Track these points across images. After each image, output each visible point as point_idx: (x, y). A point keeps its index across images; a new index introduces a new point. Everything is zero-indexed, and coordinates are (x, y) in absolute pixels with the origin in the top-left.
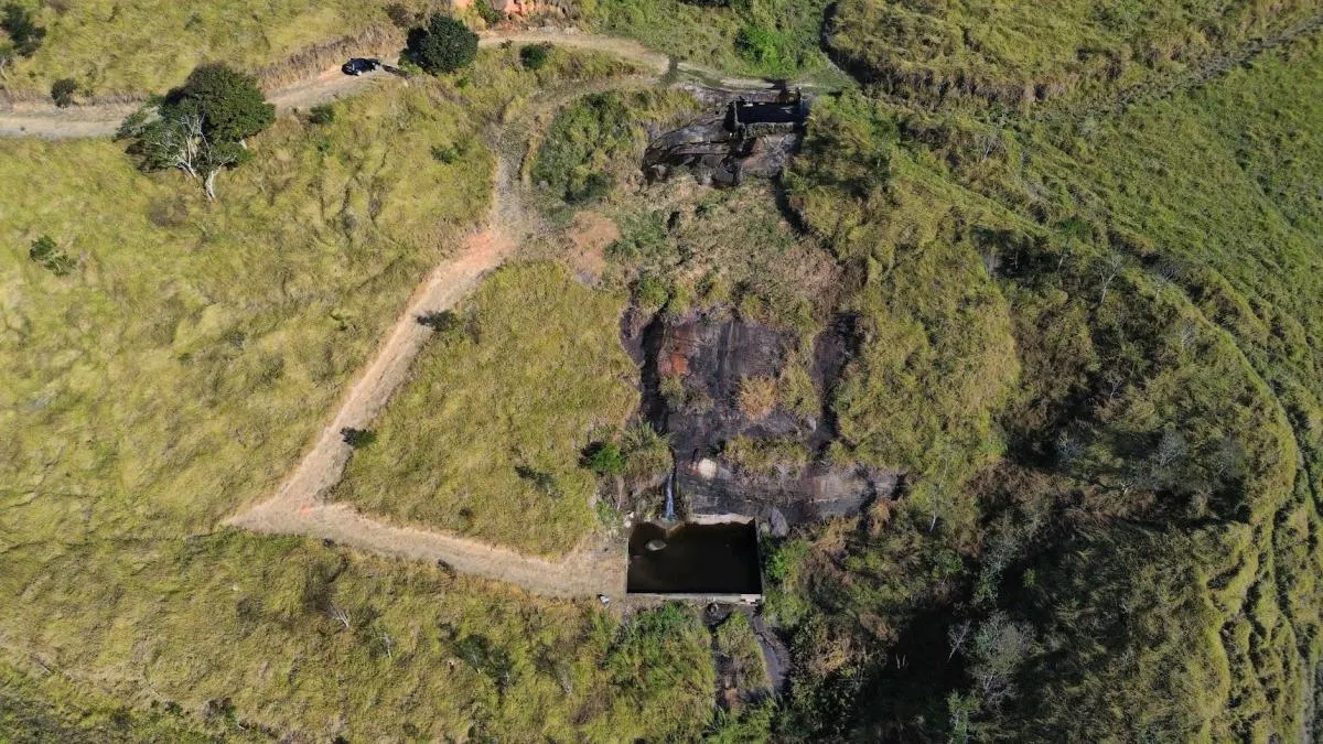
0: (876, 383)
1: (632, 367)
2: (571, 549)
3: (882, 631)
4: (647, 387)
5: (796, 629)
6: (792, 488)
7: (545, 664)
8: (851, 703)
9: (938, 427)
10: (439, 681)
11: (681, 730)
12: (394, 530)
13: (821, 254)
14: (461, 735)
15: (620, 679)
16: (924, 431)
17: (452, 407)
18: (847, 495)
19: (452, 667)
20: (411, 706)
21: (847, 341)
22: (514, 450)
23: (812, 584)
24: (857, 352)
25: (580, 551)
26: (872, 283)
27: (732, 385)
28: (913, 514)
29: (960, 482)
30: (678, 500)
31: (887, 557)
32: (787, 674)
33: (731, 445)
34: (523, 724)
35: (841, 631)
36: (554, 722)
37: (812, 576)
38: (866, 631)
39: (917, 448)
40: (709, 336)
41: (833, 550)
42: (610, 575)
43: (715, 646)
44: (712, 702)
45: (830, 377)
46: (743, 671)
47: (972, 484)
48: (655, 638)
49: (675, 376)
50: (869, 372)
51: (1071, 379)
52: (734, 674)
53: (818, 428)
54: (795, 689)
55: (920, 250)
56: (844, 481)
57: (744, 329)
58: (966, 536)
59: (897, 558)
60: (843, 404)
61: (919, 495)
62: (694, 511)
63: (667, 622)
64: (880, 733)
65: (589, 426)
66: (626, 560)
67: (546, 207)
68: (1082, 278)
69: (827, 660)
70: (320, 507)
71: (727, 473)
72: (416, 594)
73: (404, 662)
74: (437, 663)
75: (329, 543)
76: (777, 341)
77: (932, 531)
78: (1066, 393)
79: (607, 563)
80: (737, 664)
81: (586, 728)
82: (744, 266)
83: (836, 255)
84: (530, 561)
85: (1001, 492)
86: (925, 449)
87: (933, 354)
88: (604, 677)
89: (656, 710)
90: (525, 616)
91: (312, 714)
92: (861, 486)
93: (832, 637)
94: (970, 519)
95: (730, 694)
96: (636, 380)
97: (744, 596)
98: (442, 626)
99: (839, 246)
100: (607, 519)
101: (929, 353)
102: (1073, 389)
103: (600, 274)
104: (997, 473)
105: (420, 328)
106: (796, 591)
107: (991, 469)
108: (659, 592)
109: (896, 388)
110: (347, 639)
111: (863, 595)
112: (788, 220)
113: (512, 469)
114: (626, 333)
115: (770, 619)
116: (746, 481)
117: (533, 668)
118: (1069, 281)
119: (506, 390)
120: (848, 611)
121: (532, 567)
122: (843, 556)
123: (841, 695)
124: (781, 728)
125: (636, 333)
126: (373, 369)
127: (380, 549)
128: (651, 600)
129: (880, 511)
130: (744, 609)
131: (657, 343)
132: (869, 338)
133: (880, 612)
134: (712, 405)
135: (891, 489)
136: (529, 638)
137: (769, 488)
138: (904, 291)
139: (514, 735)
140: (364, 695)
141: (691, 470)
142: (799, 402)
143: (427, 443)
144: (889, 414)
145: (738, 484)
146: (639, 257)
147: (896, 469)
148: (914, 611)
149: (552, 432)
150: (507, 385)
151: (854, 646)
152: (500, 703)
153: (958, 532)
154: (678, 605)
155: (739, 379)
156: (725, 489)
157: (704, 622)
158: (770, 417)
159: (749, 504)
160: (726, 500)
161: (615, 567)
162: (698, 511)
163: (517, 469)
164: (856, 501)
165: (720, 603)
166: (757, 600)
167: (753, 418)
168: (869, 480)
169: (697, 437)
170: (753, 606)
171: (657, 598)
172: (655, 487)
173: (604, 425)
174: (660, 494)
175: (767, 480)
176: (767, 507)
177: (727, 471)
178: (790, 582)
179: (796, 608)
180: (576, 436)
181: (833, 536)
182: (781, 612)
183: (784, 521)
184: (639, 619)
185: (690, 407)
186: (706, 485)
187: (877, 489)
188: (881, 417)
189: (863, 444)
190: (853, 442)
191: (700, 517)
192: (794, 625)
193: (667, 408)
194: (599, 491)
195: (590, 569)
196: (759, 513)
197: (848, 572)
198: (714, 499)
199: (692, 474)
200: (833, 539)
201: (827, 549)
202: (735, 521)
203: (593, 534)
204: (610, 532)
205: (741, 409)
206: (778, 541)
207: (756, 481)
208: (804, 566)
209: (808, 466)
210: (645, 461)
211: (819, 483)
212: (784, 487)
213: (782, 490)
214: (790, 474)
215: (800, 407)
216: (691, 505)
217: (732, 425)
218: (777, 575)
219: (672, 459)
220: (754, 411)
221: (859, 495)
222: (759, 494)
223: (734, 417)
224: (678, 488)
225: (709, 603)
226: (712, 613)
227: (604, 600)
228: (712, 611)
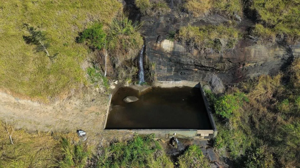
4: (127, 4)
6: (229, 55)
18: (271, 58)
23: (252, 123)
25: (69, 98)
30: (147, 69)
33: (184, 30)
35: (286, 161)
37: (251, 117)
41: (263, 99)
42: (92, 117)
53: (242, 20)
56: (269, 49)
60: (259, 4)
62: (159, 79)
63: (135, 152)
65: (86, 20)
66: (107, 107)
71: (181, 48)
79: (93, 108)
84: (22, 102)
92: (281, 52)
97: (199, 132)
100: (96, 79)
106: (240, 127)
108: (130, 129)
115: (222, 151)
116: (195, 52)
121: (24, 107)
122: (272, 102)
130: (199, 143)
137: (212, 56)
141: (156, 47)
142: (228, 5)
145: (189, 54)
154: (145, 139)
156: (180, 60)
157: (167, 153)
158: (208, 15)
159: (196, 72)
160: (180, 70)
161: (98, 111)
162: (161, 79)
163: (24, 37)
164: (278, 63)
165: (180, 137)
166: (210, 134)
167: (198, 16)
168: (287, 47)
169: (160, 28)
170: (206, 140)
171: (129, 133)
172: (131, 59)
173: (97, 20)
174: (135, 66)
175: (211, 50)
176: (209, 73)
177: (181, 46)
178: (235, 121)
179: (241, 141)
180: (75, 24)
181: (263, 89)
182: (229, 144)
183: (221, 83)
184: (111, 150)
185: (155, 11)
186: (167, 58)
187: (294, 54)
188: (290, 7)
189: (280, 23)
190: (272, 23)
191: (162, 83)
192: (241, 155)
193: (140, 12)
194: (89, 60)
195: (76, 112)
196: (203, 78)
197: (279, 113)
198: (172, 69)
199: (157, 49)
200: (263, 91)
201: (259, 97)
202: (186, 85)
203: (83, 88)
204: (97, 89)
205: (189, 10)
206: (218, 96)
207: (203, 52)
208: (243, 111)
209: (240, 40)
210: (123, 41)
211: (249, 52)
212: (223, 55)
213: (221, 58)
214: (227, 45)
215: (230, 8)
216: (156, 73)
217: (184, 20)
218: (224, 115)
219: (143, 41)
220: (198, 11)
221: (280, 59)
222: (204, 63)
223: (185, 16)
224: (147, 60)
225: (171, 137)
226: (173, 146)
227: (82, 133)
228: (174, 143)
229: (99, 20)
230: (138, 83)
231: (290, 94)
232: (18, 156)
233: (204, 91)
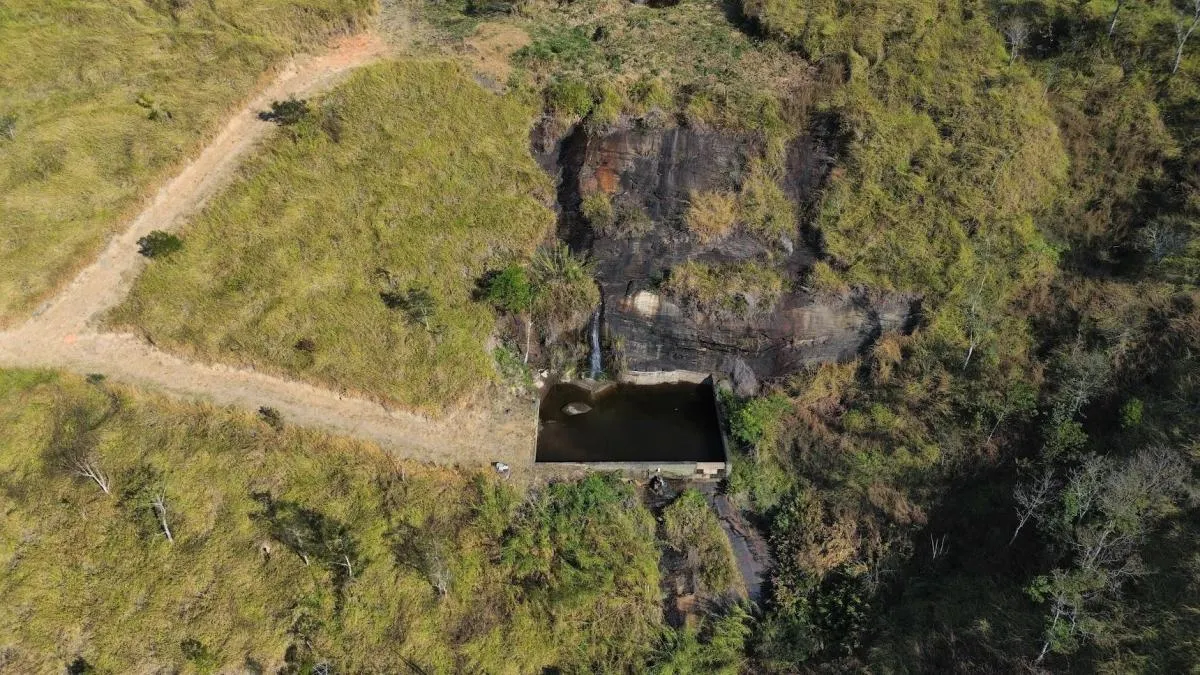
0: (873, 187)
1: (547, 183)
2: (455, 399)
3: (902, 509)
4: (565, 209)
5: (775, 510)
6: (763, 326)
7: (410, 553)
8: (865, 611)
9: (963, 235)
10: (245, 576)
11: (614, 657)
12: (199, 366)
13: (788, 59)
14: (274, 657)
15: (521, 575)
16: (943, 242)
17: (296, 214)
18: (839, 330)
19: (267, 557)
20: (198, 612)
21: (828, 146)
22: (381, 272)
23: (796, 449)
24: (844, 154)
25: (470, 407)
26: (857, 80)
27: (678, 204)
28: (937, 348)
29: (1001, 302)
30: (607, 348)
31: (902, 409)
32: (767, 575)
33: (679, 271)
34: (373, 640)
35: (842, 512)
36: (421, 640)
37: (795, 441)
38: (879, 513)
39: (936, 264)
40: (646, 147)
41: (822, 407)
42: (512, 440)
43: (661, 532)
44: (658, 614)
45: (808, 189)
46: (702, 569)
47: (1019, 305)
48: (574, 518)
49: (600, 195)
50: (862, 176)
51: (1140, 172)
52: (689, 574)
53: (796, 249)
54: (781, 593)
55: (918, 36)
56: (836, 312)
57: (692, 139)
58: (1015, 373)
59: (917, 410)
60: (829, 218)
61: (943, 324)
62: (630, 368)
63: (591, 497)
64: (918, 649)
65: (486, 252)
66: (535, 423)
67: (441, 19)
68: (1143, 45)
69: (825, 552)
70: (93, 335)
71: (673, 309)
72: (220, 450)
73: (192, 547)
74: (243, 549)
75: (96, 379)
76: (737, 149)
77: (968, 368)
78: (1134, 189)
79: (510, 426)
80: (694, 557)
81: (470, 649)
82: (691, 70)
83: (806, 56)
84: (396, 415)
85: (1064, 312)
86: (946, 265)
87: (949, 147)
88: (498, 574)
89: (576, 624)
90: (383, 486)
91: (37, 624)
92: (859, 319)
93: (829, 520)
94: (1019, 351)
95: (685, 602)
96: (551, 198)
97: (701, 466)
98: (256, 497)
99: (811, 44)
100: (511, 371)
101: (941, 147)
102: (1145, 184)
103: (505, 79)
104: (1053, 289)
105: (262, 125)
106: (774, 459)
107: (1045, 282)
109: (900, 193)
110: (106, 512)
111: (870, 463)
112: (743, 30)
113: (376, 296)
114: (538, 147)
115: (739, 499)
116: (699, 317)
117: (391, 559)
118: (1125, 52)
119: (372, 199)
120: (851, 483)
122: (837, 413)
123: (847, 600)
124: (763, 648)
125: (551, 145)
126: (190, 170)
127: (173, 390)
128: (569, 471)
129: (888, 349)
130: (702, 486)
131: (578, 158)
132: (860, 134)
133: (898, 483)
134: (652, 228)
135: (901, 322)
136: (388, 515)
137: (732, 325)
138: (901, 82)
139: (357, 659)
140: (124, 596)
141: (624, 306)
142: (769, 218)
143: (256, 255)
144: (894, 224)
145: (688, 321)
146: (555, 61)
147: (908, 292)
148: (946, 481)
149: (435, 255)
150: (375, 192)
151: (863, 532)
152: (338, 609)
153: (1004, 368)
154: (607, 478)
155: (687, 197)
156: (671, 332)
157: (645, 503)
158: (729, 239)
159: (704, 353)
160: (672, 349)
161: (520, 431)
162: (634, 367)
163: (382, 295)
164: (853, 339)
165: (668, 475)
166: (719, 471)
167: (708, 240)
168: (871, 310)
169: (632, 267)
170: (714, 480)
171: (578, 468)
172: (576, 330)
173: (507, 250)
174: (583, 342)
175: (729, 315)
176: (728, 356)
177: (674, 305)
178: (765, 448)
179: (775, 482)
180: (467, 262)
181: (823, 388)
182: (753, 488)
183: (752, 375)
184: (552, 494)
185: (623, 229)
186: (645, 327)
187: (882, 322)
188: (883, 229)
189: (860, 263)
190: (846, 262)
191: (637, 375)
192: (773, 506)
193: (591, 231)
194: (498, 333)
195: (483, 432)
196: (717, 366)
197: (846, 434)
198: (656, 348)
199: (626, 311)
200: (822, 392)
201: (815, 405)
202: (685, 380)
203: (490, 387)
204: (514, 389)
205: (691, 229)
206: (743, 402)
207: (713, 317)
208: (783, 428)
209: (785, 294)
210: (562, 294)
211: (800, 317)
212: (752, 324)
213: (749, 329)
214: (760, 305)
215: (771, 226)
216: (625, 356)
217: (679, 249)
218: (746, 436)
219: (599, 293)
220: (709, 231)
221: (856, 331)
222: (718, 337)
223: (682, 240)
224: (607, 331)
225: (651, 477)
226: (656, 491)
227: (502, 468)
228: (656, 487)
229: (511, 251)
230: (588, 376)
231: (866, 400)
232: (413, 500)
233: (717, 391)
